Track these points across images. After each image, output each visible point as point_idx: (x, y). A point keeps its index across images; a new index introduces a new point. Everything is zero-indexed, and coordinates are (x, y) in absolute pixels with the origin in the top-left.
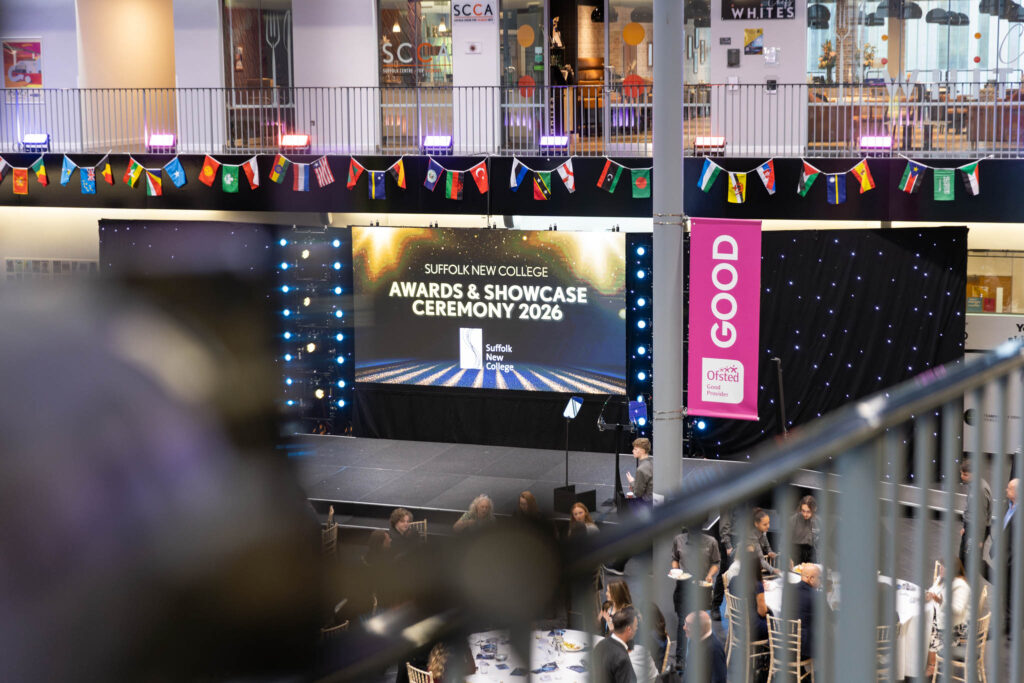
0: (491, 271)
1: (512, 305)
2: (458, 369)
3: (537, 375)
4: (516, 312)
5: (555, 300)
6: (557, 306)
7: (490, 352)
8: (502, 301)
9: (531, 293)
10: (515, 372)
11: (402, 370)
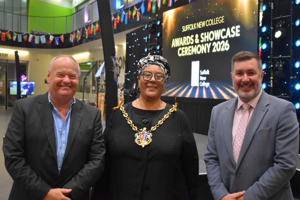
0: (203, 24)
1: (210, 44)
2: (190, 87)
3: (218, 89)
4: (212, 47)
5: (226, 37)
6: (227, 41)
7: (201, 75)
8: (207, 42)
9: (217, 34)
10: (210, 87)
11: (174, 89)
